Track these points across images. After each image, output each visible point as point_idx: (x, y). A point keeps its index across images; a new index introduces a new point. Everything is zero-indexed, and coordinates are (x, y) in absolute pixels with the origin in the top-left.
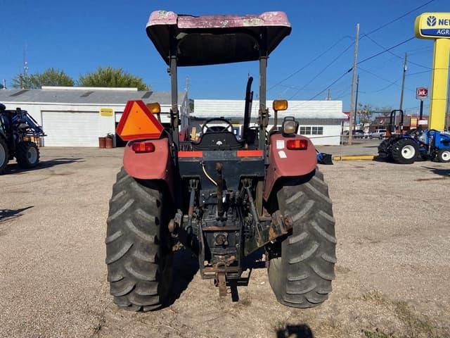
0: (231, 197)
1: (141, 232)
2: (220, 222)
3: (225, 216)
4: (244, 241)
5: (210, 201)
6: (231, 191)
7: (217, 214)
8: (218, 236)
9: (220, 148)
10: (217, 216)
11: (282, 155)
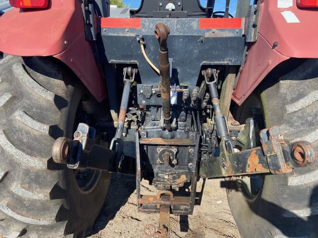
0: (185, 97)
1: (20, 152)
2: (167, 132)
3: (174, 125)
4: (200, 159)
5: (153, 101)
6: (186, 87)
7: (162, 121)
8: (163, 152)
9: (172, 14)
10: (161, 123)
11: (291, 18)
